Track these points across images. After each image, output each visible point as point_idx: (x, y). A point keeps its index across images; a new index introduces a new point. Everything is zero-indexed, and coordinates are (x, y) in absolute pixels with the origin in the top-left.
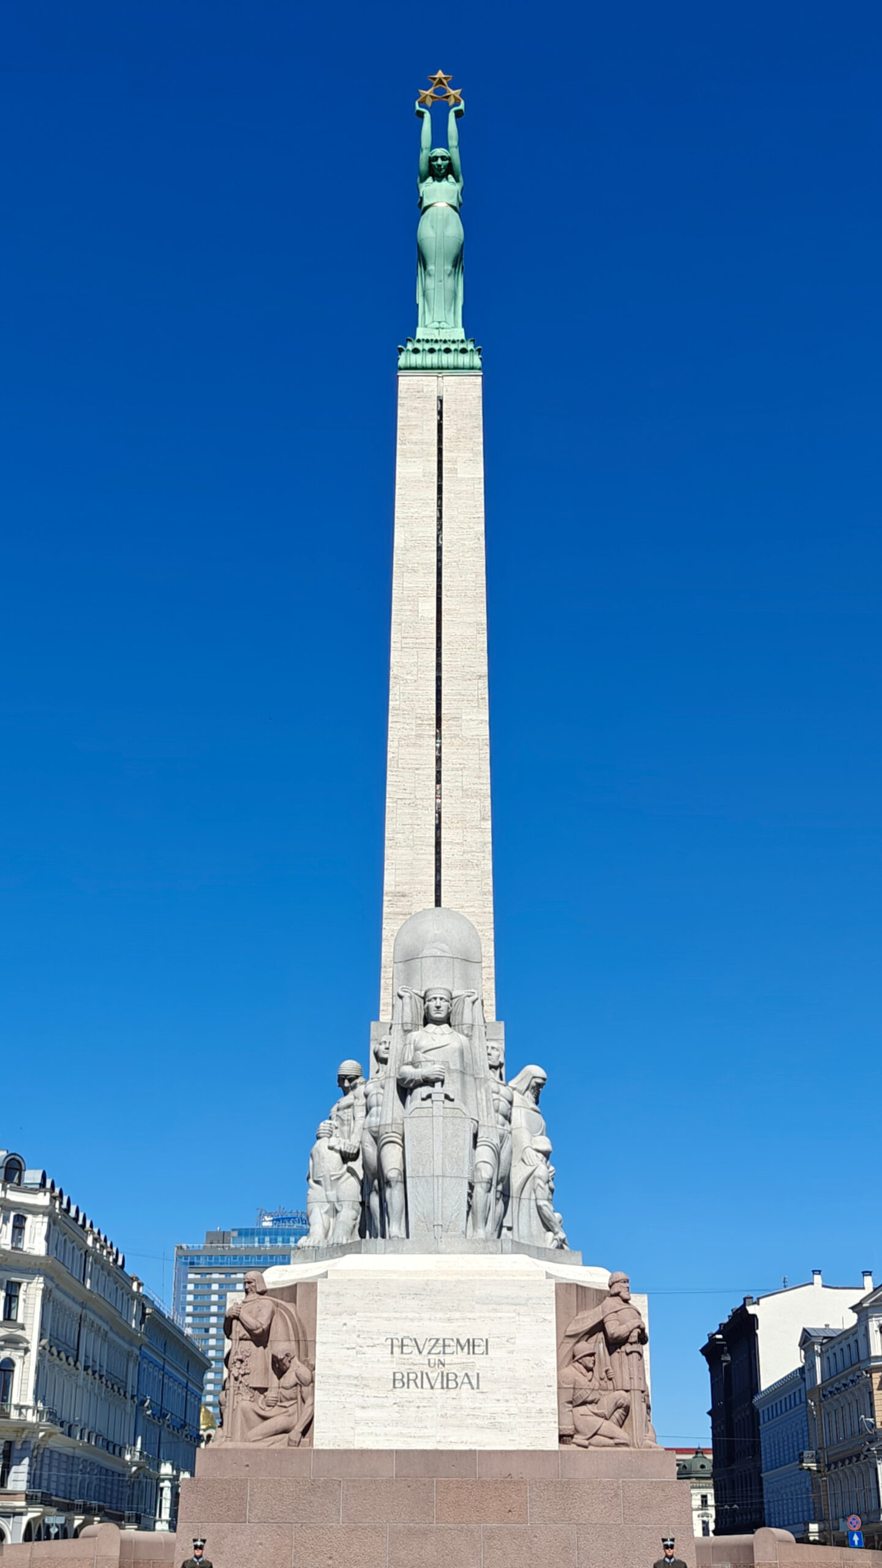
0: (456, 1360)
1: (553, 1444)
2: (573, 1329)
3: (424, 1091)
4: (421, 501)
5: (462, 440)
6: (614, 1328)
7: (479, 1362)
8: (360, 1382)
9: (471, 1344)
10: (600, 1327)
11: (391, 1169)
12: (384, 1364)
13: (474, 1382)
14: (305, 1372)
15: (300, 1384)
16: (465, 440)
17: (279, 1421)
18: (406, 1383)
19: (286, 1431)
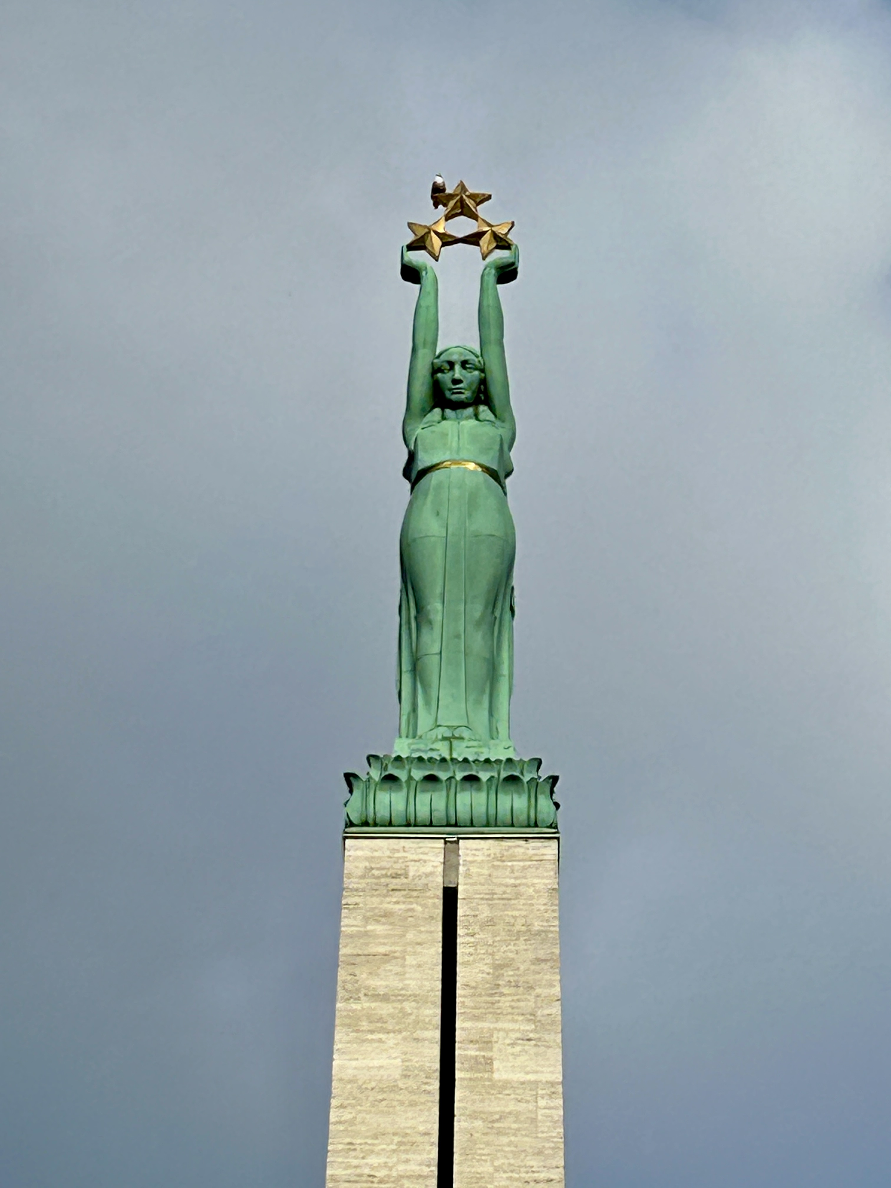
4: (396, 1139)
5: (506, 991)
16: (512, 990)
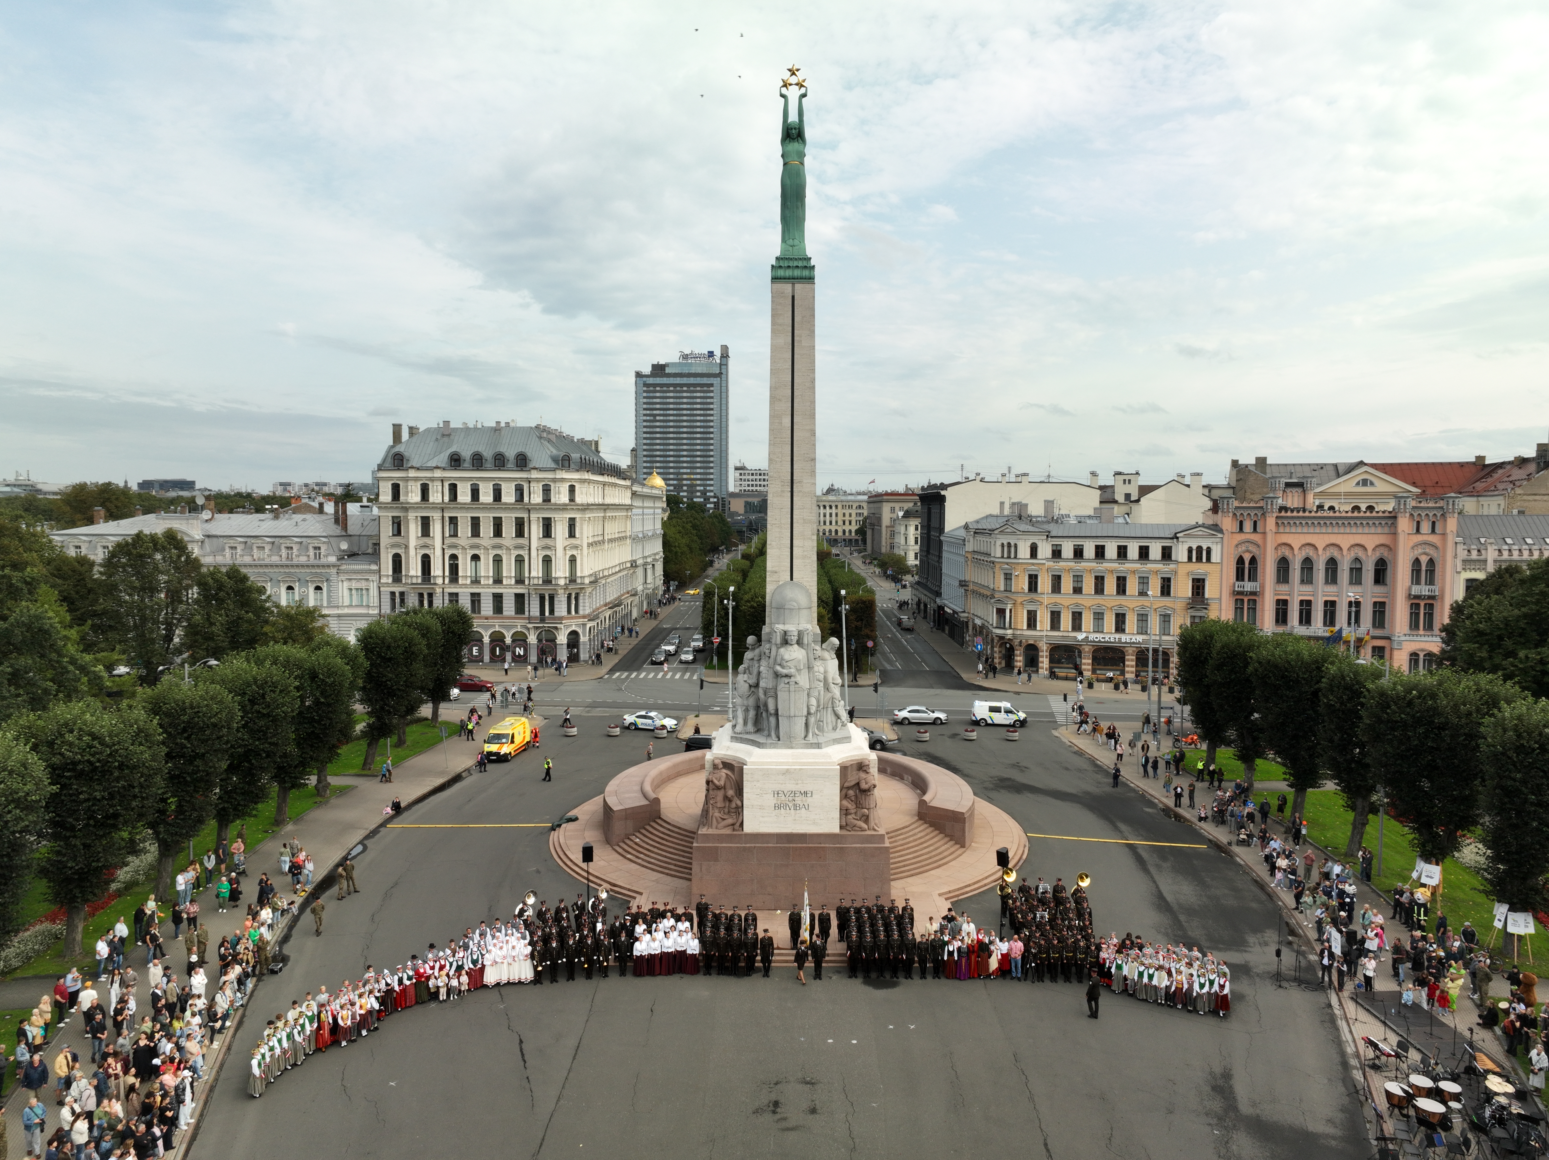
0: (799, 800)
1: (837, 830)
2: (846, 785)
3: (786, 680)
4: (784, 360)
6: (864, 786)
7: (809, 800)
8: (761, 808)
9: (806, 793)
10: (858, 784)
11: (771, 707)
12: (771, 801)
13: (807, 807)
14: (739, 803)
15: (737, 807)
16: (806, 323)
17: (730, 821)
18: (779, 808)
19: (733, 825)
